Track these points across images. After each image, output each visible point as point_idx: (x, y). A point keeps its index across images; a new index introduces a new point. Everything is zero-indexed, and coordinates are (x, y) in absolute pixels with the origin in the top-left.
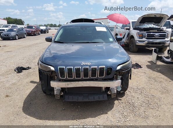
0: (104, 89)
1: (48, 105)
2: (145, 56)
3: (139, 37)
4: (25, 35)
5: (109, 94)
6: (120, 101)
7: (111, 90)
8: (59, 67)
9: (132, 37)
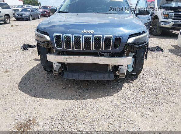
0: (111, 68)
1: (47, 83)
2: (169, 40)
3: (165, 16)
4: (40, 16)
5: (118, 74)
6: (130, 84)
7: (120, 70)
8: (55, 34)
9: (156, 17)
